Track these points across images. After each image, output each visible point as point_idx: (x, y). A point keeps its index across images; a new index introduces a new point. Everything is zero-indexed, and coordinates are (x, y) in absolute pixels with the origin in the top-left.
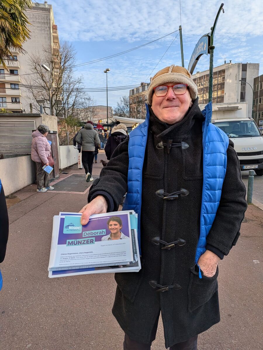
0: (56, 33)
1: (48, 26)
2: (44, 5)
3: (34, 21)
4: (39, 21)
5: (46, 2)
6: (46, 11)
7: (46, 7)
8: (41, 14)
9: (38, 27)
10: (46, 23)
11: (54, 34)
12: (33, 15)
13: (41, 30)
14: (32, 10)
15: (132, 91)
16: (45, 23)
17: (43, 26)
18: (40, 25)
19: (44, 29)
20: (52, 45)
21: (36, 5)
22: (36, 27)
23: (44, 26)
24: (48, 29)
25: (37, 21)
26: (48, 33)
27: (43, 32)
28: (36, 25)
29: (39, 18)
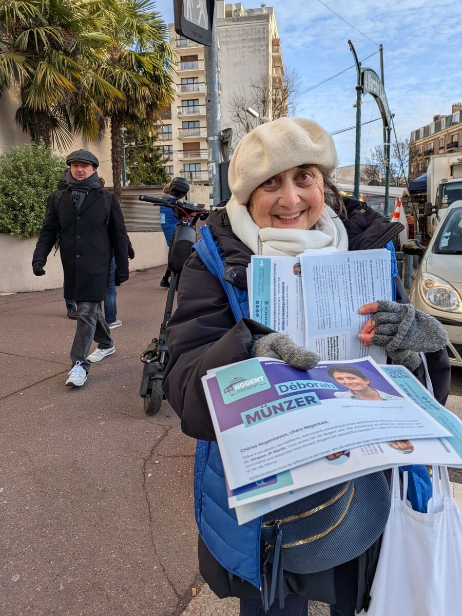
0: (277, 51)
1: (265, 43)
2: (260, 10)
3: (244, 39)
4: (253, 37)
5: (263, 6)
6: (263, 20)
7: (264, 13)
8: (256, 25)
9: (250, 47)
10: (262, 39)
11: (275, 54)
12: (244, 29)
13: (254, 52)
14: (243, 22)
15: (415, 134)
16: (260, 38)
17: (257, 44)
18: (253, 44)
19: (259, 49)
20: (270, 73)
21: (249, 14)
22: (247, 48)
23: (259, 45)
24: (264, 47)
25: (249, 37)
26: (265, 53)
27: (257, 53)
28: (248, 45)
29: (253, 32)
